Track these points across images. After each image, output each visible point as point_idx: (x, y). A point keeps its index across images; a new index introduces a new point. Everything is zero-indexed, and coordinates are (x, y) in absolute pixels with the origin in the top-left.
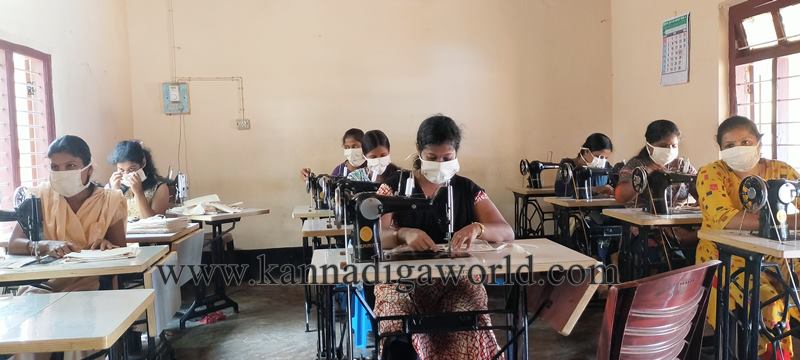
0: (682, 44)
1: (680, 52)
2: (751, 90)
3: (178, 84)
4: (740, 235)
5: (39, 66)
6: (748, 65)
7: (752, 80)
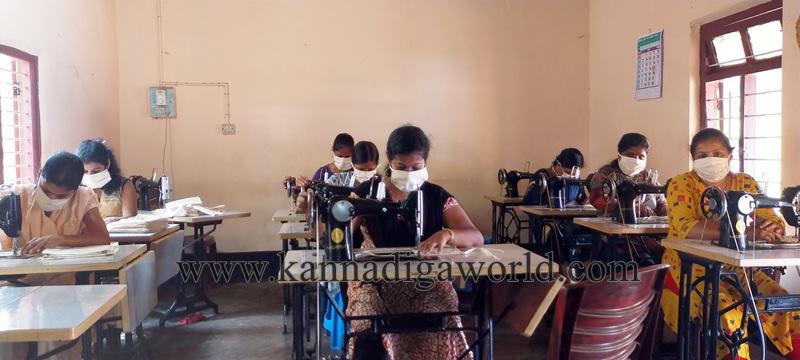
0: (655, 60)
1: (654, 68)
2: (720, 106)
3: (164, 88)
4: (701, 244)
5: (25, 67)
6: (717, 82)
7: (721, 96)
